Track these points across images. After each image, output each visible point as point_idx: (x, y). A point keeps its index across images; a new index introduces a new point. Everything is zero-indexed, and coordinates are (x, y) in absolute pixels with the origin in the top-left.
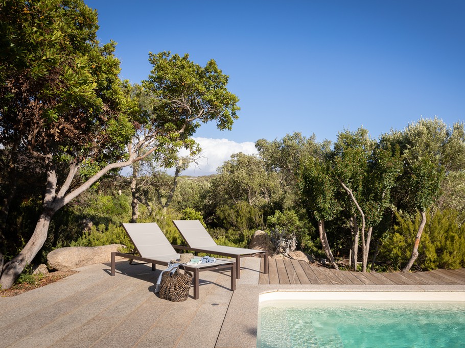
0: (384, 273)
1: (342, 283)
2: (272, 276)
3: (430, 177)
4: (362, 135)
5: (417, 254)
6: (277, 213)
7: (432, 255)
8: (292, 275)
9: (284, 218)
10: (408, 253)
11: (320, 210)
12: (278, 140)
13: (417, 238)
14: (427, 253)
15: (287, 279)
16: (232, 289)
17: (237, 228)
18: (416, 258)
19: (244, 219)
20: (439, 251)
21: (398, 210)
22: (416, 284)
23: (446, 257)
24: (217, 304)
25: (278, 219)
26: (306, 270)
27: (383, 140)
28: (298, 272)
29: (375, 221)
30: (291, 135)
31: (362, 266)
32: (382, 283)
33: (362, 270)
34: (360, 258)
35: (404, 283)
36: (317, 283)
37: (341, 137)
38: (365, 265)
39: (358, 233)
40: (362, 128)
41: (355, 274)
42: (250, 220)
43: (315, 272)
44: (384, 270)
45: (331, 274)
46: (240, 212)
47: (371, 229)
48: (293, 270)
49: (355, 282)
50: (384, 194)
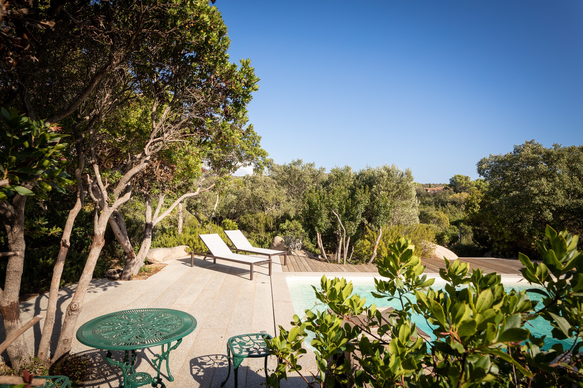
0: (356, 266)
1: (331, 271)
2: (289, 267)
3: (385, 207)
4: (347, 170)
5: (376, 254)
6: (287, 222)
8: (301, 266)
9: (292, 225)
10: (371, 253)
11: (319, 227)
12: (287, 164)
13: (376, 244)
14: (382, 253)
15: (298, 269)
16: (270, 275)
17: (257, 231)
18: (375, 256)
19: (262, 225)
21: (368, 223)
22: (372, 272)
24: (265, 283)
25: (288, 226)
26: (309, 263)
27: (361, 174)
28: (304, 264)
29: (352, 234)
30: (296, 161)
31: (343, 261)
32: (354, 271)
33: (343, 264)
34: (342, 257)
35: (366, 271)
36: (317, 271)
37: (333, 171)
38: (345, 260)
39: (341, 239)
40: (348, 166)
41: (339, 265)
42: (266, 225)
43: (315, 264)
44: (356, 264)
45: (325, 266)
46: (260, 220)
47: (349, 238)
48: (301, 263)
49: (339, 271)
50: (358, 217)
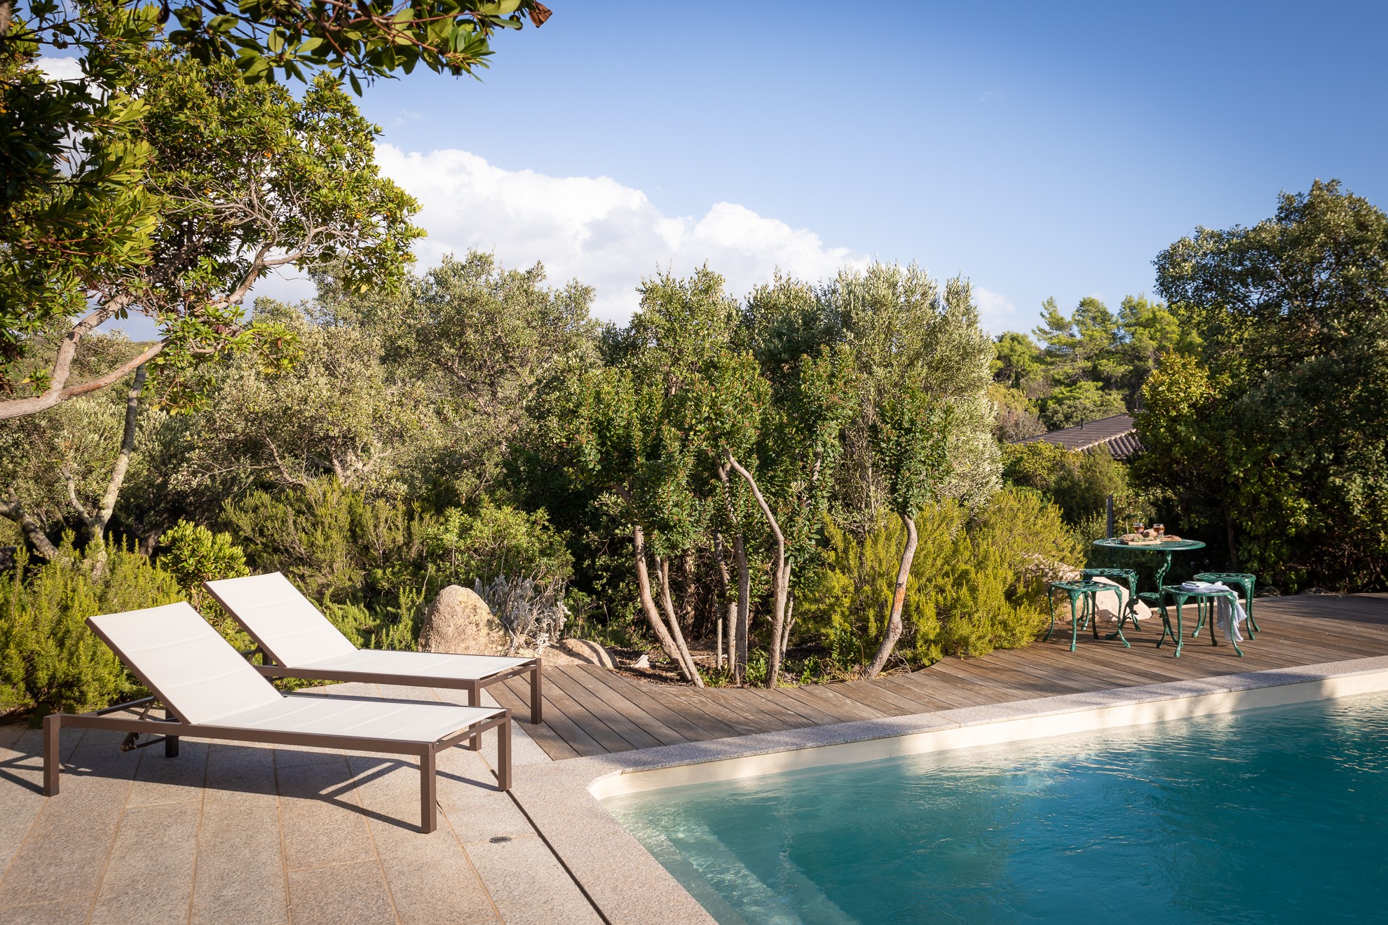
4: (709, 290)
5: (900, 627)
7: (929, 625)
13: (900, 585)
14: (922, 622)
16: (505, 785)
18: (897, 637)
20: (944, 613)
23: (962, 628)
24: (504, 839)
31: (770, 670)
47: (789, 568)
